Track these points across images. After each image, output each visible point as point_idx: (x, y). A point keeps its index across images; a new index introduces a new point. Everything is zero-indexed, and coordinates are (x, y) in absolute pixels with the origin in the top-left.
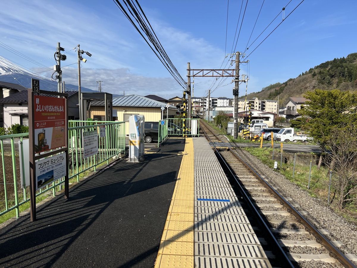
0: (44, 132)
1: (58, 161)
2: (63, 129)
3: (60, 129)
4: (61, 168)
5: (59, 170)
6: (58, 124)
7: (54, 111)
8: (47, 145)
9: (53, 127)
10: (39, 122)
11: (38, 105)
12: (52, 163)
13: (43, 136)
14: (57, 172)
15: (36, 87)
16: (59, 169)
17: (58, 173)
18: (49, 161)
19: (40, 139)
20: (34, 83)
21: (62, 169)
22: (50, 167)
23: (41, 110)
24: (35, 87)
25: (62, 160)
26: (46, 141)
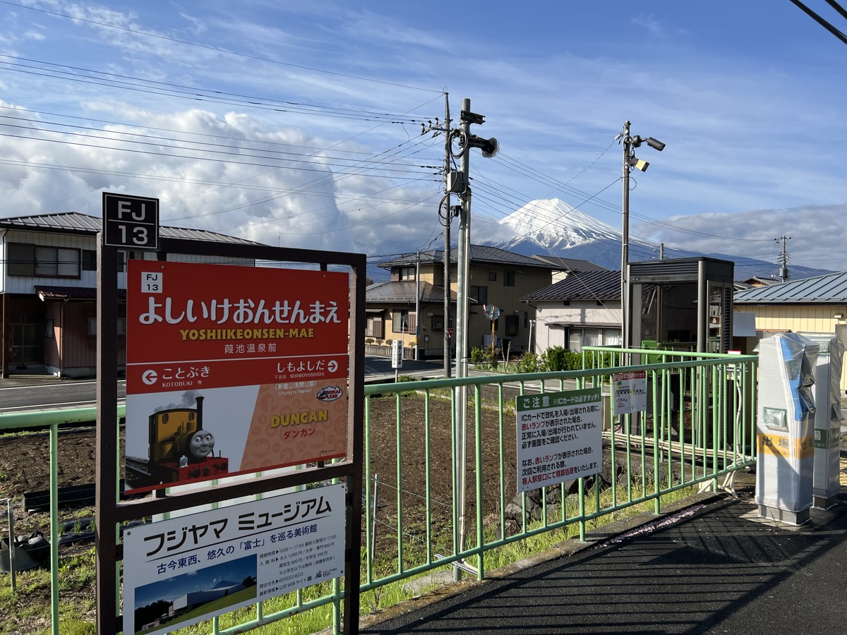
0: (195, 407)
1: (286, 520)
2: (329, 389)
3: (308, 391)
4: (314, 546)
5: (295, 554)
6: (296, 372)
7: (267, 321)
8: (213, 458)
9: (259, 386)
10: (159, 369)
11: (152, 300)
12: (253, 528)
13: (186, 420)
14: (280, 562)
15: (130, 228)
16: (294, 551)
17: (285, 568)
18: (225, 521)
19: (165, 431)
20: (121, 210)
21: (315, 552)
22: (236, 544)
23: (174, 316)
24: (123, 228)
25: (318, 512)
26: (206, 442)
